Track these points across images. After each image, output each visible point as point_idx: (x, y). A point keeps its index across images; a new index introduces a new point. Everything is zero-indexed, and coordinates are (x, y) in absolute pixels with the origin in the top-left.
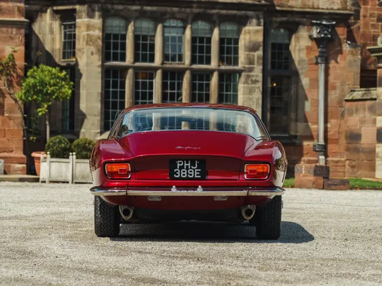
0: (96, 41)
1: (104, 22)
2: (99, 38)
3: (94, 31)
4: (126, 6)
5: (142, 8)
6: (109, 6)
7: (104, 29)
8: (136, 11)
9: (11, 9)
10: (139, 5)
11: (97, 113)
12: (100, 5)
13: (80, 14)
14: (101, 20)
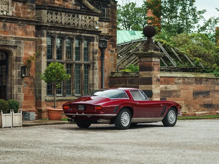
0: (45, 49)
2: (46, 47)
3: (44, 44)
6: (50, 31)
9: (30, 32)
11: (45, 86)
14: (47, 38)
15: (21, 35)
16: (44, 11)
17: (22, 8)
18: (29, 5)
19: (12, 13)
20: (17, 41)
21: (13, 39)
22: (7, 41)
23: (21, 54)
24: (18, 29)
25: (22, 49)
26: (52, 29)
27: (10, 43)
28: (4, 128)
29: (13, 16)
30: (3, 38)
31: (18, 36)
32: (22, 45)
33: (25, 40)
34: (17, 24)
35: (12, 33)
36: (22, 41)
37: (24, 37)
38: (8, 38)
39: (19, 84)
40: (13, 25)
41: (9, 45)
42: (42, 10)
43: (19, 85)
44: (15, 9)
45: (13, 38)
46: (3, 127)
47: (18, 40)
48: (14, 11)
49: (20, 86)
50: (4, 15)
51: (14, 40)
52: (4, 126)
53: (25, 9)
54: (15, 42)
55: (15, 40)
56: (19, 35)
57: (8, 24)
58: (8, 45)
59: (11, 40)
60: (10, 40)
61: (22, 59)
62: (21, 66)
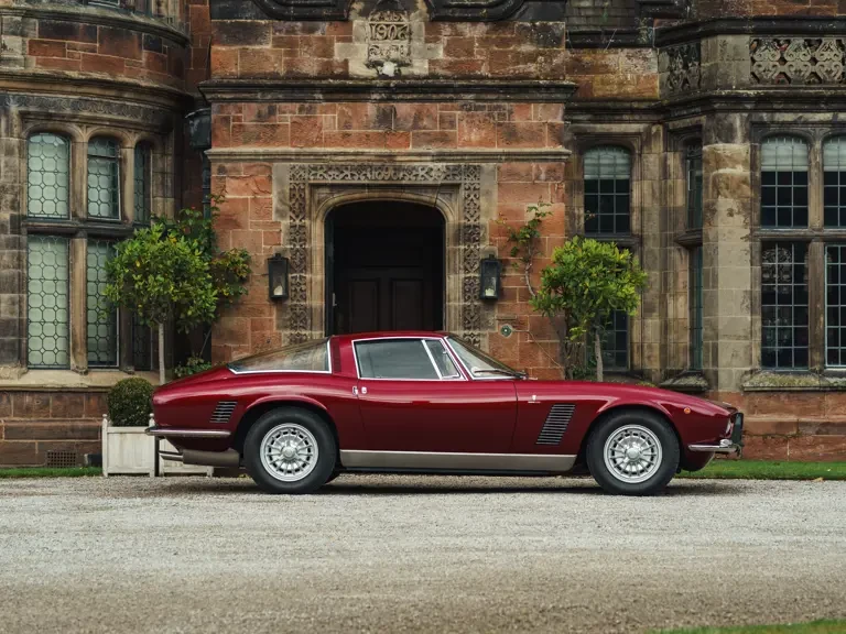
0: (739, 187)
1: (754, 150)
2: (744, 182)
3: (733, 167)
4: (800, 114)
5: (835, 117)
6: (765, 116)
7: (753, 164)
8: (822, 123)
9: (535, 129)
10: (828, 111)
11: (742, 333)
12: (745, 115)
13: (708, 134)
14: (748, 144)
15: (480, 143)
16: (730, 39)
17: (484, 41)
18: (525, 28)
19: (427, 66)
20: (455, 168)
21: (433, 161)
22: (397, 169)
23: (481, 213)
24: (464, 123)
25: (488, 193)
26: (775, 106)
27: (417, 175)
28: (110, 475)
29: (433, 76)
30: (373, 158)
31: (460, 149)
32: (488, 183)
33: (500, 161)
34: (460, 103)
35: (429, 138)
36: (488, 166)
37: (496, 149)
38: (399, 158)
39: (472, 325)
40: (436, 109)
41: (409, 183)
42: (720, 38)
43: (469, 328)
44: (448, 51)
45: (428, 158)
46: (106, 474)
47: (462, 164)
48: (441, 54)
49: (476, 332)
50: (385, 77)
51: (440, 165)
52: (111, 471)
53: (504, 42)
54: (445, 169)
55: (445, 164)
56: (469, 143)
57: (404, 109)
58: (404, 182)
59: (423, 164)
60: (416, 164)
61: (486, 233)
62: (482, 256)
